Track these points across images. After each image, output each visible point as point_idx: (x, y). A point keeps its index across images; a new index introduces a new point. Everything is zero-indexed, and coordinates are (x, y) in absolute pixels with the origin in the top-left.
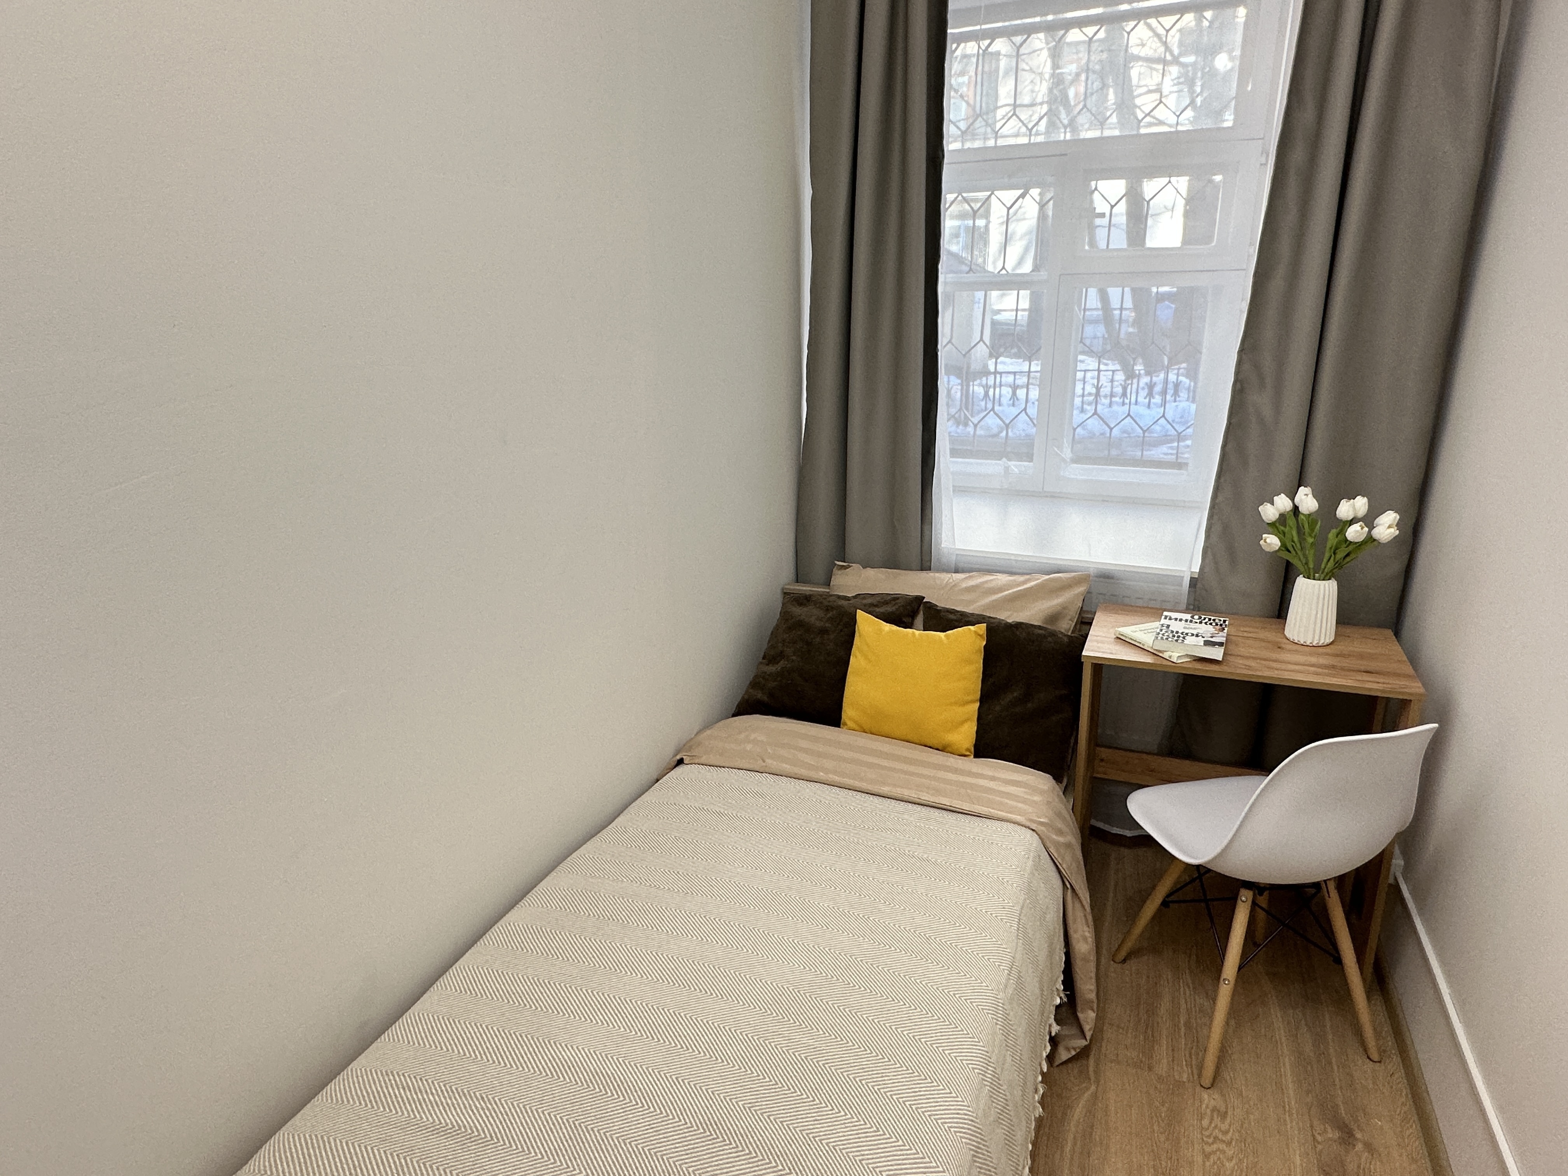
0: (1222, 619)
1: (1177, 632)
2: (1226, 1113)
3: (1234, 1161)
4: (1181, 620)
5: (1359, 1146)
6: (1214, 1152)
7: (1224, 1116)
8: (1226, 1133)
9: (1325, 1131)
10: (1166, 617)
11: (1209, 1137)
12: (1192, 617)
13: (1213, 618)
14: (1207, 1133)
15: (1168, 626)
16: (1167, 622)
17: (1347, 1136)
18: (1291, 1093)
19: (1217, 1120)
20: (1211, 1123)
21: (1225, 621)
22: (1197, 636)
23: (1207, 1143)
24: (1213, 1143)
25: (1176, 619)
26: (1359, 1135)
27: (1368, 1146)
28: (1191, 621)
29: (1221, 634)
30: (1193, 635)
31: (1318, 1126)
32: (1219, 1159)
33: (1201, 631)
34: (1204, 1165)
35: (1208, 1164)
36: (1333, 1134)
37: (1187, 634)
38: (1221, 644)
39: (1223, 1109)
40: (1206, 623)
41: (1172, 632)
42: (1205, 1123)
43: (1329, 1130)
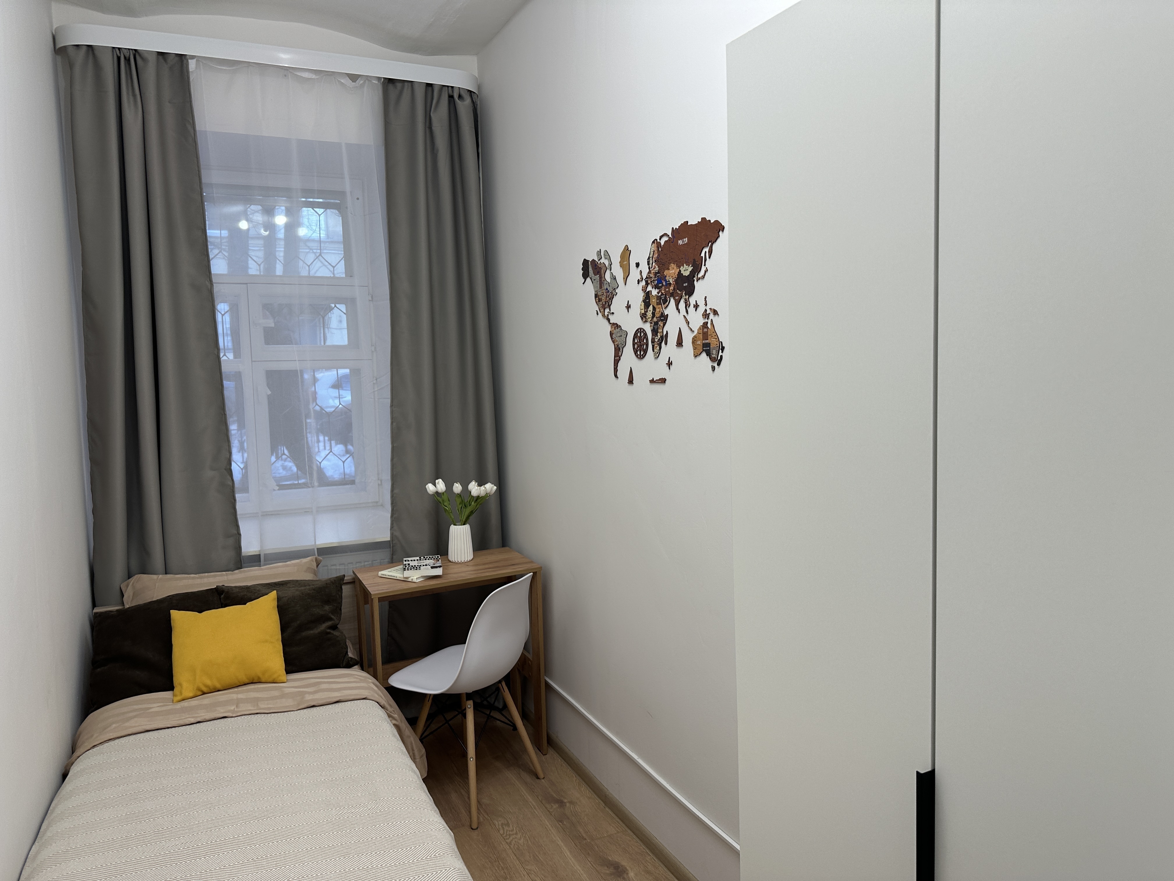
0: (436, 556)
1: (415, 566)
2: (508, 823)
3: (522, 839)
4: (414, 560)
5: (568, 805)
6: (512, 840)
7: (508, 825)
8: (512, 830)
9: (552, 806)
10: (406, 561)
11: (506, 836)
12: (420, 558)
13: (431, 556)
14: (505, 835)
15: (409, 564)
16: (407, 562)
17: (561, 803)
18: (531, 800)
19: (506, 828)
20: (504, 831)
21: (438, 557)
22: (426, 565)
23: (507, 839)
24: (509, 837)
25: (412, 561)
26: (566, 801)
27: (571, 802)
28: (420, 560)
29: (438, 562)
30: (424, 565)
31: (548, 806)
32: (515, 841)
33: (427, 563)
34: (510, 847)
35: (512, 846)
36: (555, 806)
37: (421, 566)
38: (440, 567)
39: (506, 822)
40: (428, 559)
41: (412, 566)
42: (501, 832)
43: (553, 805)
